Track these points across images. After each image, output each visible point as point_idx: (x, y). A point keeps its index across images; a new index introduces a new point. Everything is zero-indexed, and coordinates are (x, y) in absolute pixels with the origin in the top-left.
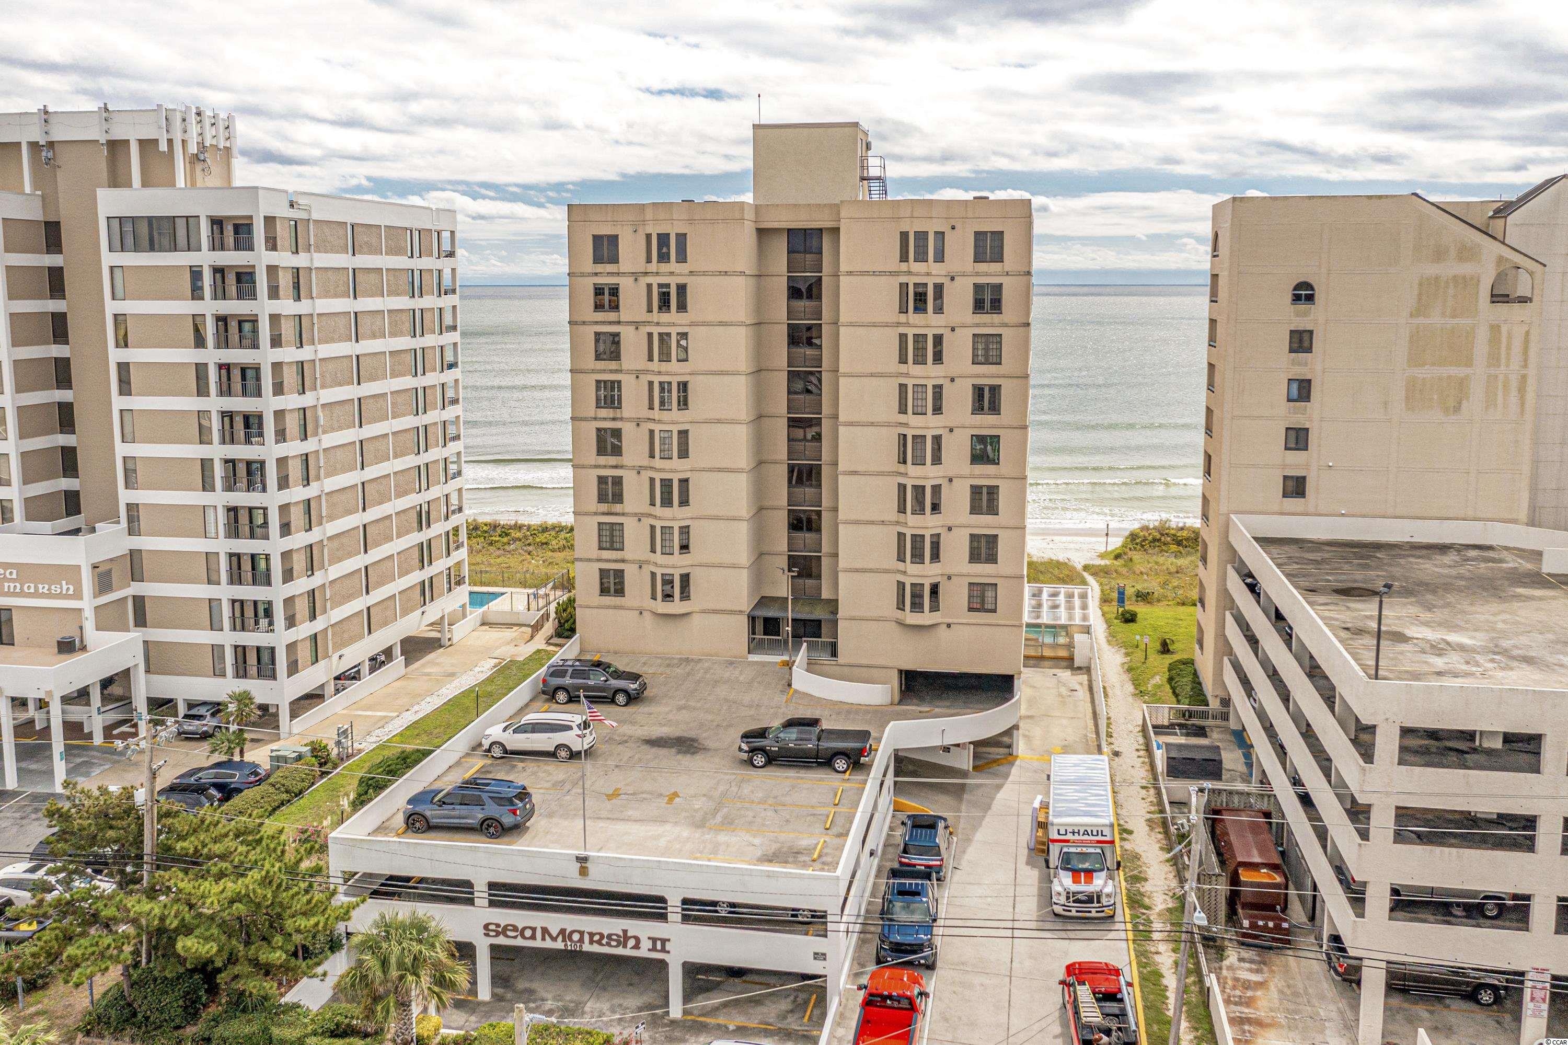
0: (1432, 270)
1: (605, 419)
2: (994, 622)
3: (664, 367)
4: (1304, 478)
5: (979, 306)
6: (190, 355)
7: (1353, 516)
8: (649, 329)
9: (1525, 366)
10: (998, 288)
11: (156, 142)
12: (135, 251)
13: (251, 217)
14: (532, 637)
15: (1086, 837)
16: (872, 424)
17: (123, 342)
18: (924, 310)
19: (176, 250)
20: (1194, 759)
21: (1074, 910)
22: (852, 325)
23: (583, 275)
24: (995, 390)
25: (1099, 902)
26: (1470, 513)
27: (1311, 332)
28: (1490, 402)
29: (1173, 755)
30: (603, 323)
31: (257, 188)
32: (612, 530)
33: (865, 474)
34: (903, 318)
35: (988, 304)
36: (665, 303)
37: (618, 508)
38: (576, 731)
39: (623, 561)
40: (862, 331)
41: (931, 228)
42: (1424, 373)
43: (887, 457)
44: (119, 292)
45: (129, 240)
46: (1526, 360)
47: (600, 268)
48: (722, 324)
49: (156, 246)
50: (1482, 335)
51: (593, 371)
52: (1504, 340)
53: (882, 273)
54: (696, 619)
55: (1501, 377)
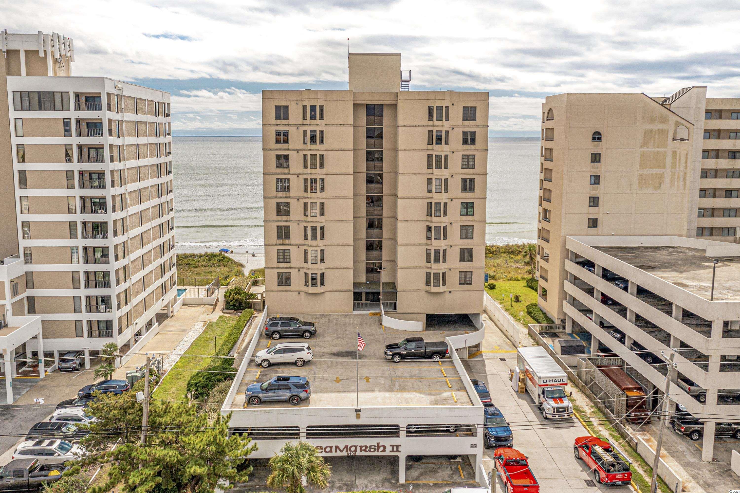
0: (649, 126)
1: (281, 197)
2: (471, 289)
3: (313, 171)
4: (597, 219)
5: (465, 142)
6: (63, 167)
7: (618, 235)
8: (305, 152)
9: (686, 169)
10: (474, 133)
11: (37, 51)
12: (30, 110)
13: (100, 93)
14: (214, 311)
15: (555, 383)
16: (414, 198)
17: (23, 159)
18: (441, 144)
19: (55, 110)
20: (572, 346)
21: (557, 416)
22: (405, 150)
23: (270, 125)
24: (472, 181)
25: (568, 411)
26: (664, 233)
27: (600, 154)
28: (672, 184)
29: (564, 344)
30: (280, 149)
31: (104, 78)
32: (284, 253)
33: (411, 221)
34: (430, 147)
35: (469, 141)
36: (313, 139)
37: (287, 241)
38: (306, 351)
39: (290, 268)
40: (410, 153)
41: (444, 104)
42: (646, 172)
43: (421, 214)
44: (20, 132)
45: (26, 104)
46: (686, 166)
47: (279, 122)
48: (341, 150)
49: (43, 108)
50: (669, 155)
51: (275, 174)
52: (678, 157)
53: (420, 126)
54: (328, 295)
55: (677, 174)
